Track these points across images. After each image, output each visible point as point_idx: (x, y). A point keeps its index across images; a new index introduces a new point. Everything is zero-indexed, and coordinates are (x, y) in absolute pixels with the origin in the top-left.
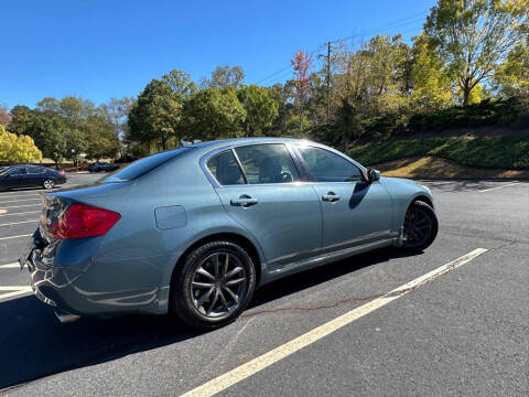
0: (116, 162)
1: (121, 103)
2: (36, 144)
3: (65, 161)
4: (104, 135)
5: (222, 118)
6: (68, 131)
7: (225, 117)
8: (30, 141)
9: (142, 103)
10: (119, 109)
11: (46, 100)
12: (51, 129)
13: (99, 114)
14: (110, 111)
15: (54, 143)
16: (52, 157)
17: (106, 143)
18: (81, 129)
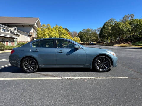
0: (97, 43)
1: (99, 29)
2: (80, 39)
3: (86, 43)
4: (94, 37)
5: (122, 30)
6: (87, 36)
7: (123, 30)
8: (79, 38)
9: (103, 28)
10: (99, 30)
11: (84, 30)
12: (84, 36)
13: (94, 32)
14: (97, 31)
15: (84, 39)
16: (83, 42)
17: (95, 38)
18: (90, 35)
